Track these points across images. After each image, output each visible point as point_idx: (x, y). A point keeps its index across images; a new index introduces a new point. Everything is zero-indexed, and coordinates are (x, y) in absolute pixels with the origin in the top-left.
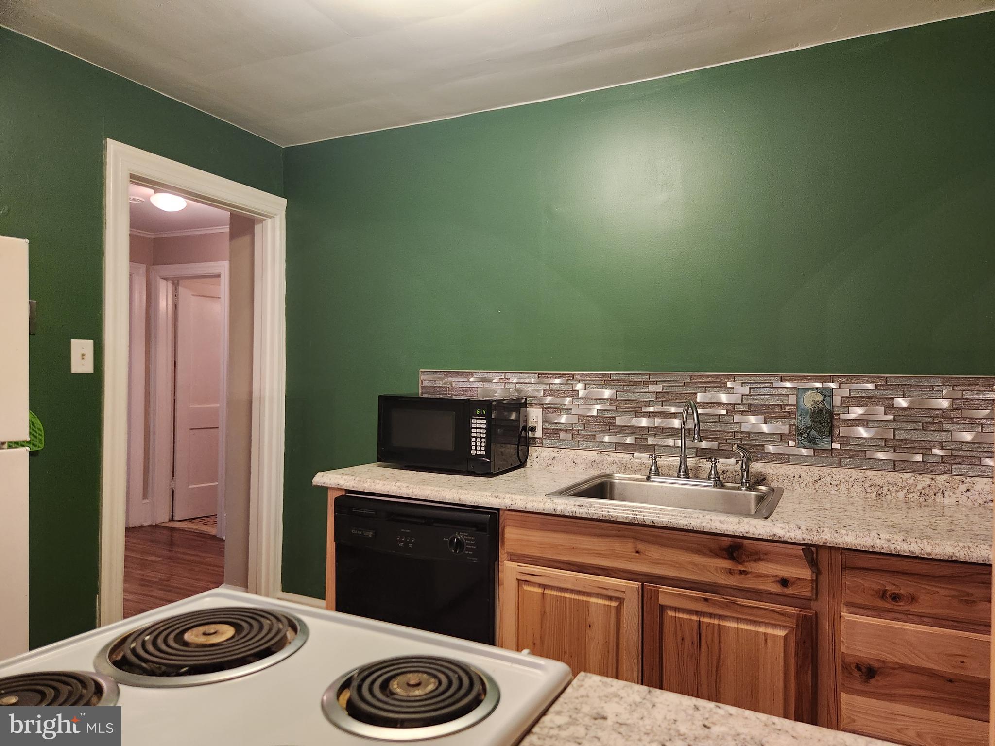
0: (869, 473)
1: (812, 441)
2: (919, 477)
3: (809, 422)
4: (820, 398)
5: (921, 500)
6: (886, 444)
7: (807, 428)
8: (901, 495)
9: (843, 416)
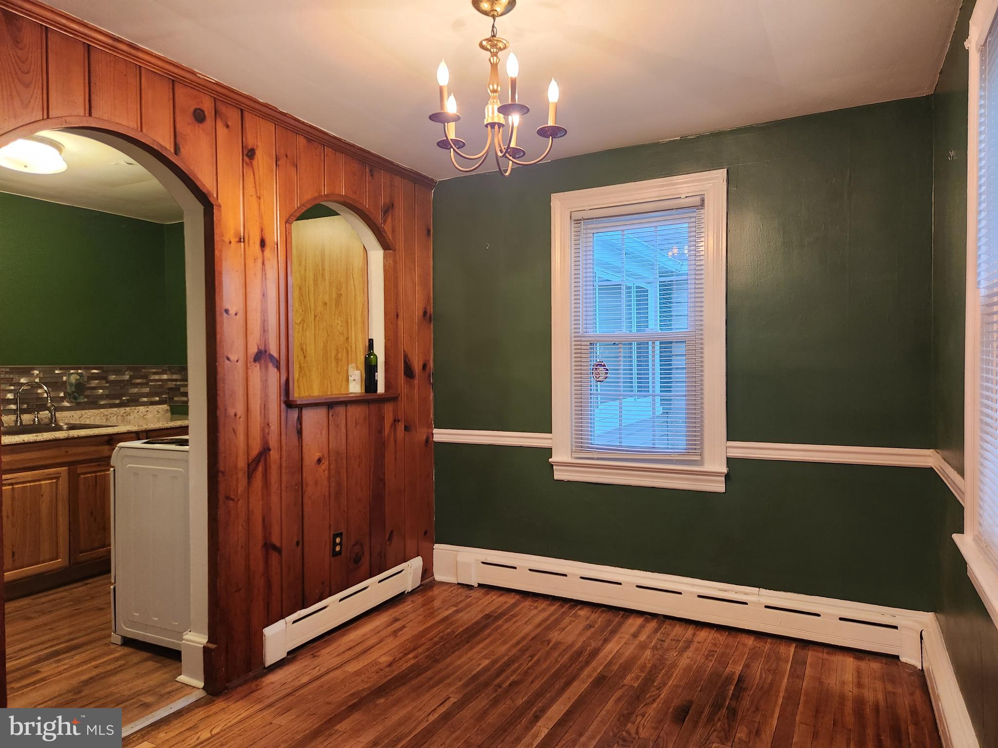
0: (101, 410)
1: (75, 398)
2: (120, 409)
3: (73, 389)
4: (78, 377)
5: (122, 418)
6: (108, 397)
7: (73, 392)
8: (115, 417)
9: (88, 386)
